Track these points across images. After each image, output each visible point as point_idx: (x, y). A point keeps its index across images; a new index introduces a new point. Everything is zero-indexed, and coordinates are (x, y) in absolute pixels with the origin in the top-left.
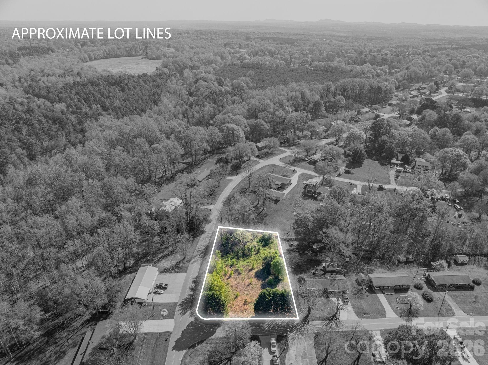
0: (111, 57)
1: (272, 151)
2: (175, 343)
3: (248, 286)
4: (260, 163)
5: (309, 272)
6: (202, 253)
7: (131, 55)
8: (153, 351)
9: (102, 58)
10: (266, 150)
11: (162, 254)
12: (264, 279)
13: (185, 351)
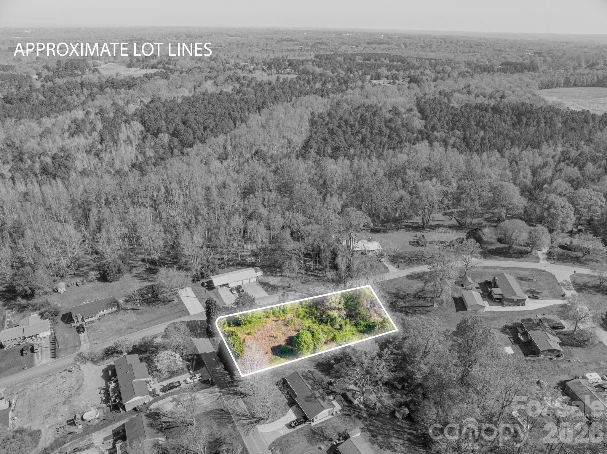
2: (179, 321)
8: (168, 314)
10: (580, 254)
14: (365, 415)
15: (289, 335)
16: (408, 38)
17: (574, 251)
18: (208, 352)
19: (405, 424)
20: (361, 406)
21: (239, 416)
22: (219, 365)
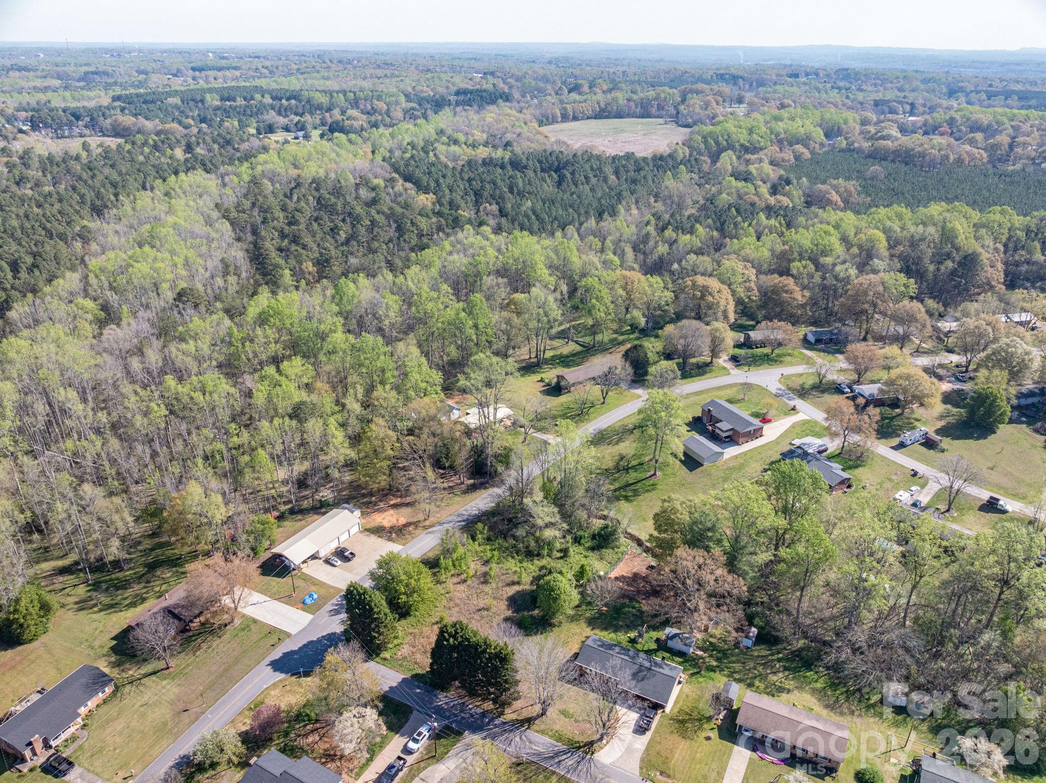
0: (607, 117)
1: (779, 356)
2: (281, 655)
3: (479, 610)
4: (729, 374)
5: (626, 633)
6: (464, 521)
7: (648, 115)
8: (243, 652)
9: (588, 118)
10: (767, 350)
11: (399, 500)
12: (517, 611)
13: (283, 676)
14: (715, 664)
15: (505, 596)
16: (256, 57)
17: (757, 348)
18: (395, 684)
19: (762, 651)
20: (700, 653)
21: (552, 757)
22: (435, 696)
